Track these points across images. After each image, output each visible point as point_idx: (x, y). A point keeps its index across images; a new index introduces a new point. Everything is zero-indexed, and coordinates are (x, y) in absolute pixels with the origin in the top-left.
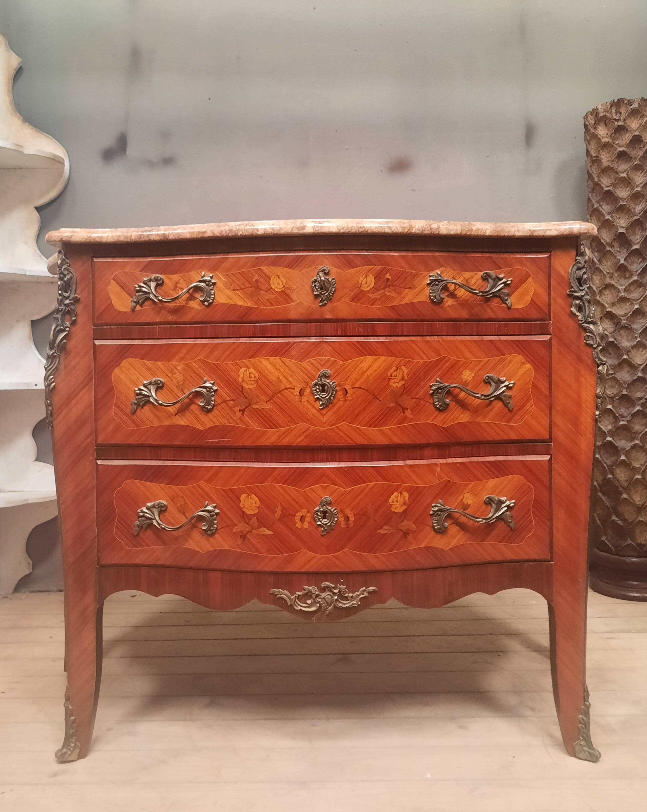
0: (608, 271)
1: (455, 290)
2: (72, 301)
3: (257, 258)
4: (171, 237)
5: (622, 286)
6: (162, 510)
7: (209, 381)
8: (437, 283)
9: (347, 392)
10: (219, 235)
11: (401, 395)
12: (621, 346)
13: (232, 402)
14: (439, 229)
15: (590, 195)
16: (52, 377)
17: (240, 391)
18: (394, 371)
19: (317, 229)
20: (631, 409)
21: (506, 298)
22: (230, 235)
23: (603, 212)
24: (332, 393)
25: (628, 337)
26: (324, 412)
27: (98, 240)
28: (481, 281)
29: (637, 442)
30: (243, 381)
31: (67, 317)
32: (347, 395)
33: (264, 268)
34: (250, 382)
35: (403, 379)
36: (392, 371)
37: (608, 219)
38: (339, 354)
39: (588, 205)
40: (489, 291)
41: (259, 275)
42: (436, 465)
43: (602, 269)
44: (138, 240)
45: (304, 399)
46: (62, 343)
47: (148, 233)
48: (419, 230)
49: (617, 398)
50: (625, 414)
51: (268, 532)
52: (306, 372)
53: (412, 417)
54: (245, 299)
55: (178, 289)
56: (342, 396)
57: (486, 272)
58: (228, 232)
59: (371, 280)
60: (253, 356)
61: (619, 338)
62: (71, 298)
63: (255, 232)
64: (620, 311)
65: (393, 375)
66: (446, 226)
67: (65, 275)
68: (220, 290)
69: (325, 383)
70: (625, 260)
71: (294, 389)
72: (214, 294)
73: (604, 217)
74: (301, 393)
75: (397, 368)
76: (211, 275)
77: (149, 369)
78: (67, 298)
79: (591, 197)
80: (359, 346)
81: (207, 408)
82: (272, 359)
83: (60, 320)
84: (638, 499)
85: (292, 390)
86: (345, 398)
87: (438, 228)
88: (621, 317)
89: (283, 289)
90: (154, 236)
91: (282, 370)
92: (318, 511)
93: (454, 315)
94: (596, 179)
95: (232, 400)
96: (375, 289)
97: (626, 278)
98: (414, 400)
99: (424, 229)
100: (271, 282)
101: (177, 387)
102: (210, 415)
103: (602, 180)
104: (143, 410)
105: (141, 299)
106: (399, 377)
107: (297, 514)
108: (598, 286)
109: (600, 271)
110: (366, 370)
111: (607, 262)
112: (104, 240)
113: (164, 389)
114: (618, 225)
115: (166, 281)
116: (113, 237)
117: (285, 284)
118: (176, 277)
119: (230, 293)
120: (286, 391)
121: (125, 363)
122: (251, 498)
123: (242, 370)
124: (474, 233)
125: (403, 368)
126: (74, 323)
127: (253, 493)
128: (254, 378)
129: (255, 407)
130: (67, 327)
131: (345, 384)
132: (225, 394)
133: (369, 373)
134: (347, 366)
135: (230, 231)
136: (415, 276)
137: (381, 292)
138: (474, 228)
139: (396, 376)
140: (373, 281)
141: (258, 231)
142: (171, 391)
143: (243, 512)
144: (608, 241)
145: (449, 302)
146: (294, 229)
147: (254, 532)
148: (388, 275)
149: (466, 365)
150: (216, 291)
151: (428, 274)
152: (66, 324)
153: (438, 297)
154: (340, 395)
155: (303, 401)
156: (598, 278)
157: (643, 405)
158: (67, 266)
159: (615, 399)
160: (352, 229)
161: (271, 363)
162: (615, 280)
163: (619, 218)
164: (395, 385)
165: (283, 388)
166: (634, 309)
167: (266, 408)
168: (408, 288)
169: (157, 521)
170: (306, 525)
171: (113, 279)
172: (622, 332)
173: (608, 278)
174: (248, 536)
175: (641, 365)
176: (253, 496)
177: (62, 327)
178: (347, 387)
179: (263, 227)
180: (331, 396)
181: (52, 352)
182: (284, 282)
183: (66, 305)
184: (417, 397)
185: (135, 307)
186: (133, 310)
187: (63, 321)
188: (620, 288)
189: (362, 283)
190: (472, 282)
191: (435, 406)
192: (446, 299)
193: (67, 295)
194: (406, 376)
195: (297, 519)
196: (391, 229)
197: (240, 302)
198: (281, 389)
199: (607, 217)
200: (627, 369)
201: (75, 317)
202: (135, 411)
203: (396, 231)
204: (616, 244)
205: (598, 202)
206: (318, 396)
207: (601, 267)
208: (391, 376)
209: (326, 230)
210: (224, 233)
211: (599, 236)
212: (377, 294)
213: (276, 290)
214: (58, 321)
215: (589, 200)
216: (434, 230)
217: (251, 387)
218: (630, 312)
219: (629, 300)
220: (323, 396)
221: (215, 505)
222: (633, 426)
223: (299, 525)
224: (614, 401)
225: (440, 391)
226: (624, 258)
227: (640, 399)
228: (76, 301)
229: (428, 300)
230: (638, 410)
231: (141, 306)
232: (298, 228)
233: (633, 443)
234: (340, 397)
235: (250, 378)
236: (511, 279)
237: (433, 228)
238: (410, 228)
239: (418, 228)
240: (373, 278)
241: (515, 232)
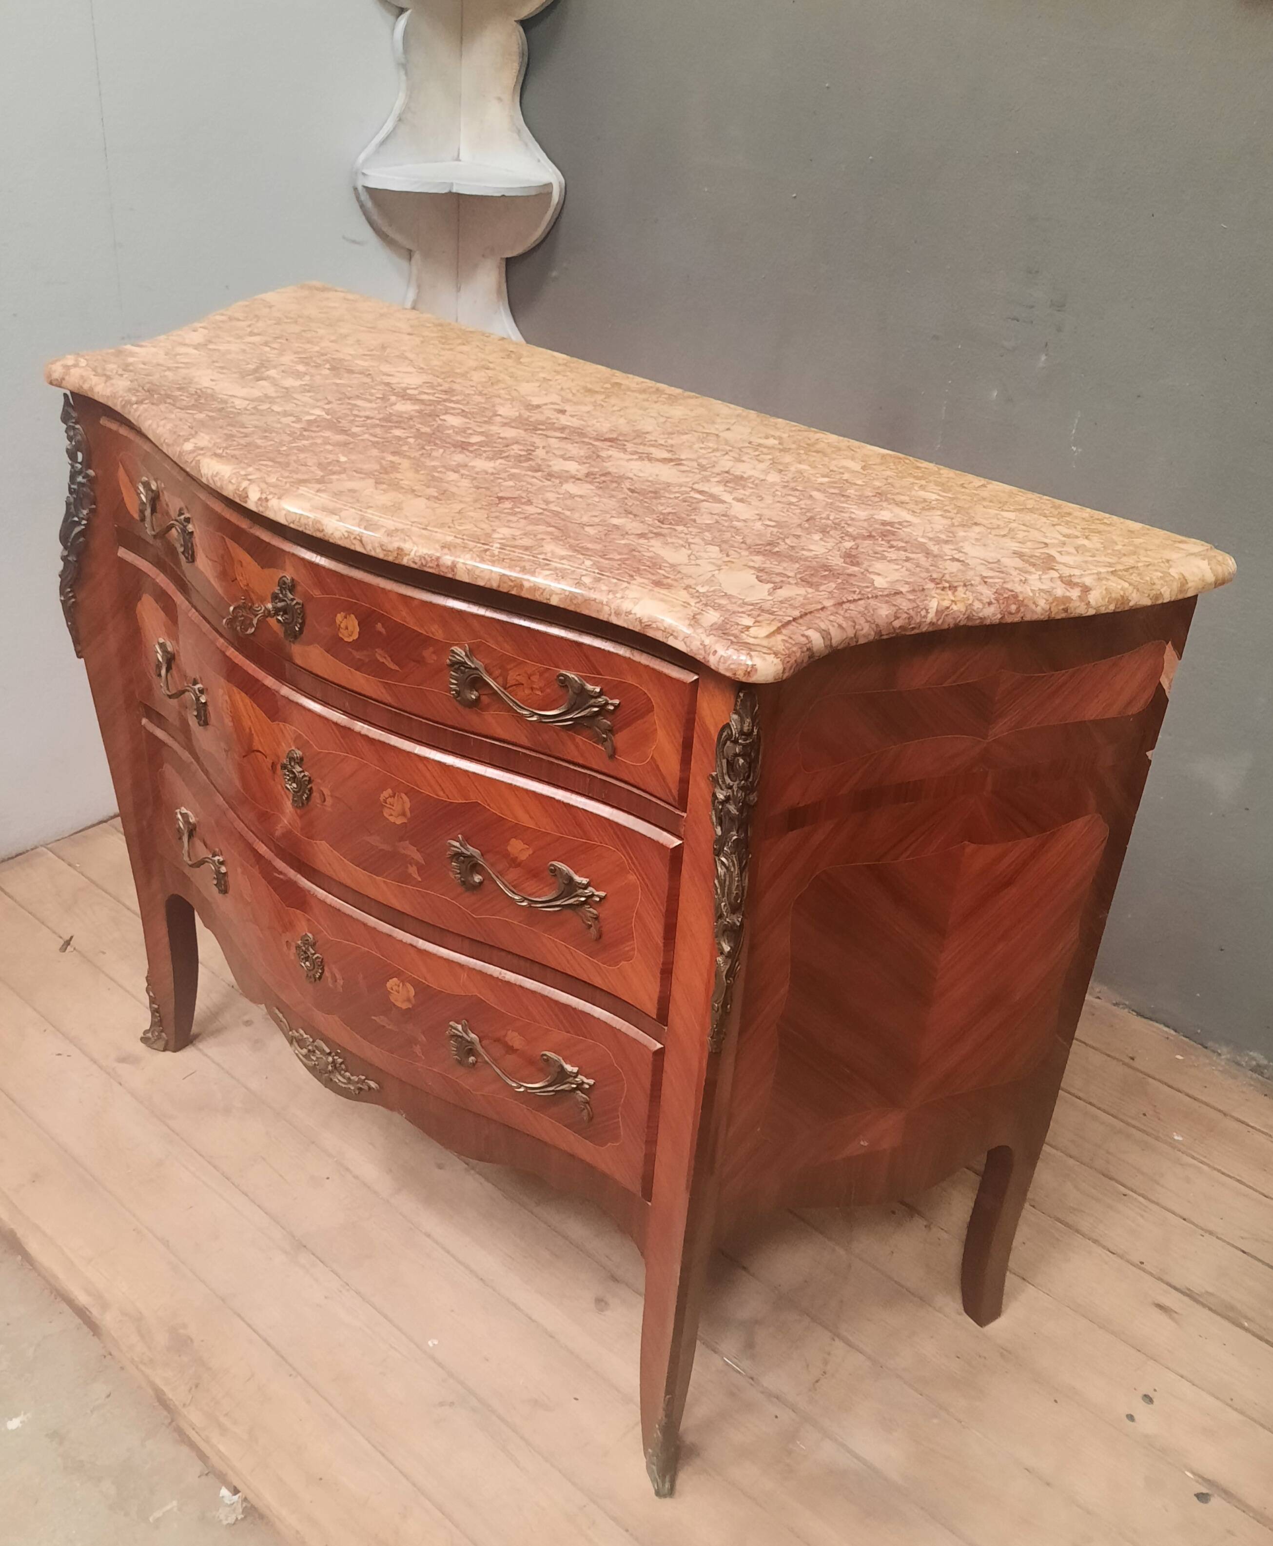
2: (85, 481)
3: (220, 517)
7: (199, 683)
8: (461, 667)
9: (325, 799)
11: (402, 838)
13: (218, 731)
14: (453, 571)
16: (69, 589)
17: (222, 721)
18: (390, 797)
19: (261, 509)
21: (604, 735)
22: (182, 465)
24: (305, 791)
26: (299, 812)
27: (90, 394)
28: (556, 684)
30: (222, 709)
31: (83, 502)
34: (227, 715)
35: (404, 814)
36: (384, 793)
38: (311, 732)
40: (565, 714)
41: (224, 548)
42: (462, 967)
45: (278, 779)
46: (78, 541)
48: (416, 563)
52: (276, 740)
53: (419, 879)
55: (169, 514)
56: (319, 801)
57: (562, 671)
59: (353, 625)
60: (227, 678)
62: (84, 474)
63: (200, 476)
65: (388, 802)
66: (470, 567)
67: (72, 436)
68: (197, 547)
69: (295, 770)
71: (266, 757)
74: (274, 768)
75: (394, 793)
76: (188, 516)
77: (161, 623)
78: (80, 473)
81: (201, 723)
82: (243, 694)
83: (74, 506)
85: (264, 757)
86: (323, 805)
87: (453, 568)
89: (247, 589)
90: (132, 416)
91: (253, 721)
92: (301, 947)
95: (218, 728)
96: (360, 644)
98: (423, 855)
99: (424, 563)
100: (235, 567)
106: (397, 808)
107: (283, 934)
110: (349, 778)
112: (95, 397)
115: (162, 495)
118: (166, 495)
120: (259, 754)
121: (144, 599)
124: (526, 594)
125: (404, 797)
126: (93, 513)
128: (230, 712)
129: (235, 755)
130: (83, 519)
131: (321, 784)
132: (212, 713)
133: (352, 783)
134: (325, 758)
136: (424, 641)
137: (370, 652)
138: (524, 584)
139: (393, 806)
140: (357, 628)
142: (179, 671)
143: (241, 891)
145: (494, 706)
148: (379, 624)
149: (515, 832)
150: (194, 545)
151: (451, 644)
152: (82, 513)
153: (463, 694)
154: (317, 797)
155: (276, 780)
158: (73, 422)
160: (306, 528)
161: (242, 701)
164: (391, 819)
165: (256, 748)
168: (414, 660)
169: (185, 838)
170: (292, 956)
171: (121, 461)
176: (246, 877)
177: (77, 518)
178: (325, 791)
180: (304, 794)
181: (66, 554)
183: (79, 484)
184: (427, 852)
187: (78, 508)
189: (339, 627)
190: (538, 683)
192: (487, 699)
193: (78, 467)
194: (407, 814)
195: (284, 941)
196: (365, 548)
197: (213, 581)
198: (254, 749)
201: (94, 504)
203: (373, 554)
206: (288, 786)
208: (385, 802)
212: (361, 653)
213: (241, 584)
214: (72, 508)
216: (444, 569)
217: (229, 724)
220: (294, 789)
221: (222, 859)
223: (286, 950)
225: (462, 858)
228: (91, 479)
229: (449, 693)
232: (240, 497)
236: (617, 702)
237: (442, 566)
238: (398, 554)
239: (413, 558)
240: (356, 623)
241: (610, 615)
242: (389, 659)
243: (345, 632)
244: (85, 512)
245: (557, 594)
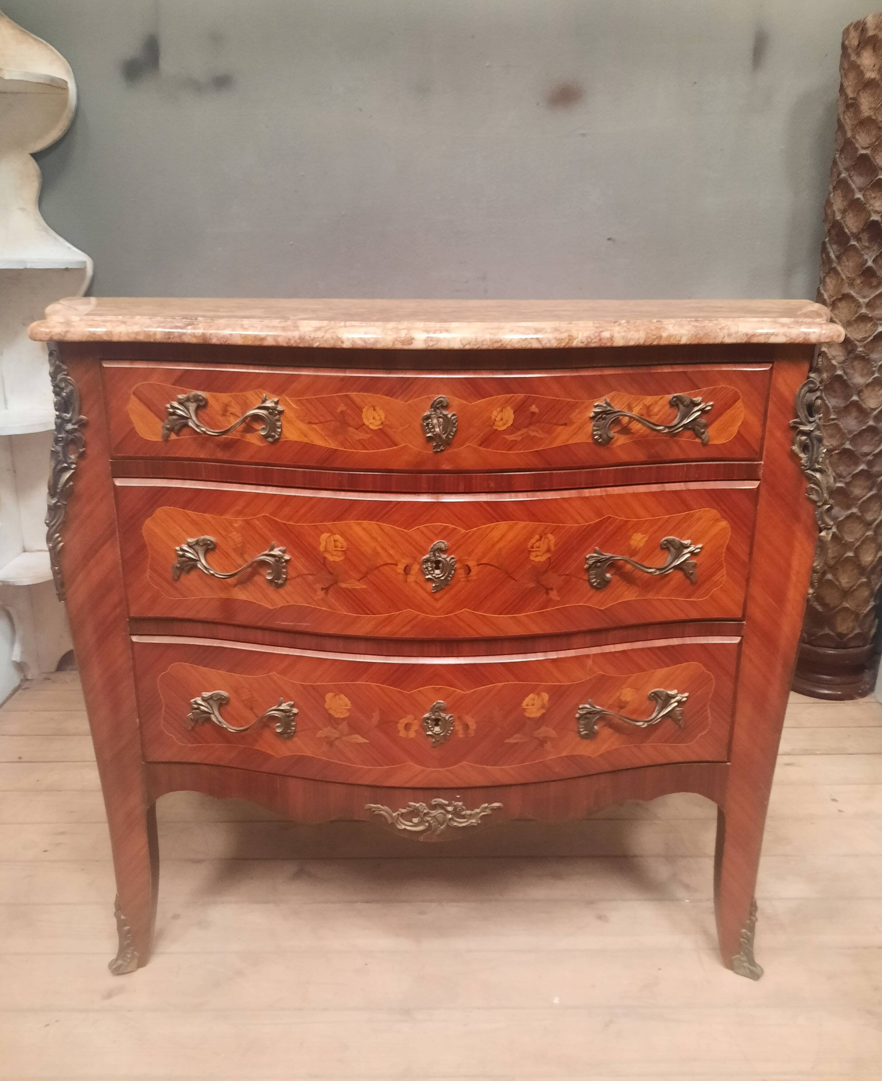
0: (849, 276)
1: (630, 422)
2: (76, 427)
3: (343, 379)
4: (214, 341)
5: (864, 297)
6: (222, 703)
7: (278, 547)
8: (604, 416)
9: (470, 571)
10: (285, 345)
11: (546, 572)
12: (852, 383)
13: (310, 577)
14: (612, 340)
15: (837, 156)
16: (57, 535)
17: (322, 563)
18: (537, 541)
19: (431, 344)
20: (853, 468)
21: (702, 430)
22: (301, 345)
23: (853, 186)
24: (450, 573)
25: (863, 370)
26: (438, 596)
27: (106, 338)
28: (668, 407)
29: (854, 510)
30: (326, 551)
31: (71, 447)
32: (470, 574)
33: (353, 394)
34: (335, 553)
35: (548, 550)
36: (533, 541)
37: (859, 199)
38: (460, 519)
39: (831, 170)
40: (679, 423)
41: (346, 405)
42: (588, 656)
43: (840, 271)
44: (165, 341)
45: (411, 579)
46: (68, 486)
47: (179, 330)
48: (583, 342)
49: (837, 452)
50: (844, 473)
51: (361, 740)
52: (414, 543)
53: (558, 599)
54: (325, 437)
55: (228, 414)
56: (464, 576)
57: (676, 395)
58: (299, 341)
59: (509, 415)
60: (339, 518)
61: (850, 371)
62: (74, 421)
63: (339, 345)
64: (858, 333)
65: (535, 546)
66: (623, 334)
67: (62, 389)
68: (290, 422)
69: (440, 559)
70: (874, 261)
71: (396, 565)
72: (280, 427)
73: (853, 195)
74: (407, 570)
75: (541, 537)
76: (276, 400)
77: (194, 522)
78: (69, 421)
79: (838, 160)
80: (488, 509)
81: (276, 583)
82: (365, 523)
83: (61, 455)
84: (846, 580)
85: (393, 566)
86: (467, 577)
87: (612, 338)
88: (857, 343)
89: (381, 427)
90: (189, 337)
91: (379, 539)
92: (428, 718)
93: (625, 457)
94: (849, 134)
95: (310, 574)
96: (514, 428)
97: (871, 287)
98: (563, 577)
99: (590, 340)
100: (363, 415)
101: (235, 550)
102: (282, 591)
103: (857, 137)
104: (189, 577)
105: (177, 425)
106: (544, 547)
107: (401, 721)
108: (831, 293)
109: (837, 273)
110: (498, 541)
111: (848, 261)
112: (115, 339)
113: (217, 551)
114: (871, 208)
115: (212, 402)
116: (128, 334)
117: (383, 419)
118: (225, 397)
119: (303, 426)
120: (385, 567)
121: (160, 512)
122: (339, 699)
123: (324, 536)
124: (663, 342)
125: (550, 536)
126: (82, 456)
127: (342, 693)
128: (341, 548)
129: (344, 585)
130: (73, 463)
131: (467, 560)
132: (300, 565)
133: (501, 545)
134: (470, 537)
135: (302, 339)
136: (573, 407)
137: (524, 431)
138: (665, 335)
139: (539, 548)
140: (512, 416)
141: (343, 342)
142: (227, 555)
143: (330, 714)
144: (855, 230)
145: (621, 440)
146: (396, 342)
147: (344, 738)
148: (534, 406)
149: (637, 527)
150: (284, 422)
151: (593, 402)
152: (70, 459)
153: (605, 436)
154: (461, 573)
155: (409, 580)
156: (833, 282)
157: (870, 464)
158: (64, 375)
159: (833, 453)
160: (483, 345)
161: (364, 529)
162: (856, 288)
163: (875, 198)
164: (537, 559)
165: (382, 563)
166: (876, 333)
167: (358, 588)
168: (562, 425)
169: (215, 716)
170: (412, 734)
171: (134, 393)
172: (856, 363)
173: (847, 285)
174: (337, 743)
175: (875, 409)
176: (342, 696)
177: (65, 465)
178: (471, 564)
179: (350, 336)
180: (448, 576)
181: (54, 502)
182: (383, 417)
183: (67, 432)
184: (567, 573)
185: (168, 436)
186: (166, 439)
187: (65, 455)
188: (861, 300)
189: (495, 420)
190: (656, 410)
191: (591, 584)
192: (617, 435)
193: (68, 416)
194: (553, 549)
195: (401, 726)
197: (319, 442)
198: (379, 565)
199: (859, 195)
200: (854, 413)
201: (84, 447)
202: (179, 577)
203: (548, 345)
204: (865, 236)
205: (847, 169)
206: (429, 576)
207: (839, 268)
208: (532, 547)
209: (444, 345)
210: (292, 342)
211: (842, 221)
212: (515, 435)
213: (371, 427)
214: (59, 456)
215: (835, 163)
216: (604, 341)
217: (337, 559)
218: (870, 336)
219: (871, 319)
220: (437, 576)
221: (292, 703)
222: (852, 489)
223: (402, 734)
224: (831, 456)
225: (599, 564)
226: (873, 258)
227: (867, 454)
228: (83, 425)
229: (590, 441)
230: (862, 470)
231: (177, 434)
232: (403, 342)
233: (849, 512)
234: (461, 576)
235: (335, 547)
236: (711, 403)
237: (604, 339)
238: (569, 340)
239: (581, 340)
240: (512, 412)
241: (724, 338)
242: (540, 431)
243: (501, 423)
244: (73, 457)
245: (686, 335)
